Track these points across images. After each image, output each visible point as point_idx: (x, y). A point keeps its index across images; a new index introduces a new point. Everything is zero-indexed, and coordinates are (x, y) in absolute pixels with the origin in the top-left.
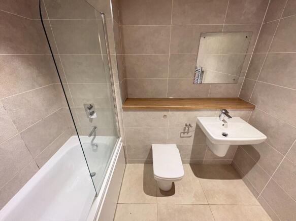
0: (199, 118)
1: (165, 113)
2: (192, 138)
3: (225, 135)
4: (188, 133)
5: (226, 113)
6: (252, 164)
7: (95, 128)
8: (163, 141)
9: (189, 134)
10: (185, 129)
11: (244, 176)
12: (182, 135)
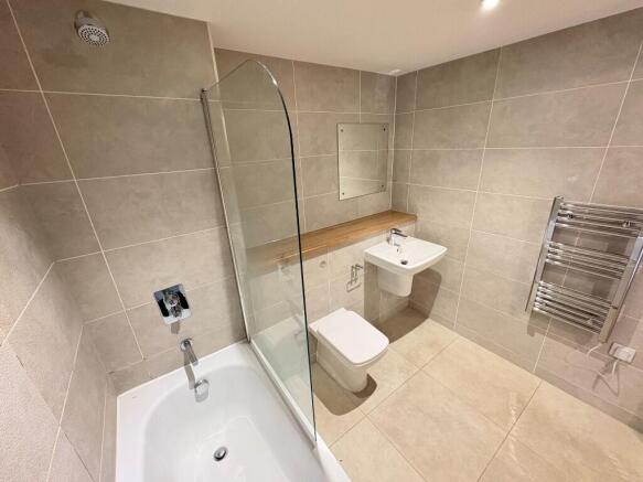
0: (367, 251)
1: (322, 258)
2: (362, 286)
3: (404, 263)
4: (356, 280)
5: (397, 232)
6: (435, 290)
7: (186, 343)
8: (325, 311)
9: (358, 281)
10: (352, 276)
11: (429, 312)
12: (350, 287)
